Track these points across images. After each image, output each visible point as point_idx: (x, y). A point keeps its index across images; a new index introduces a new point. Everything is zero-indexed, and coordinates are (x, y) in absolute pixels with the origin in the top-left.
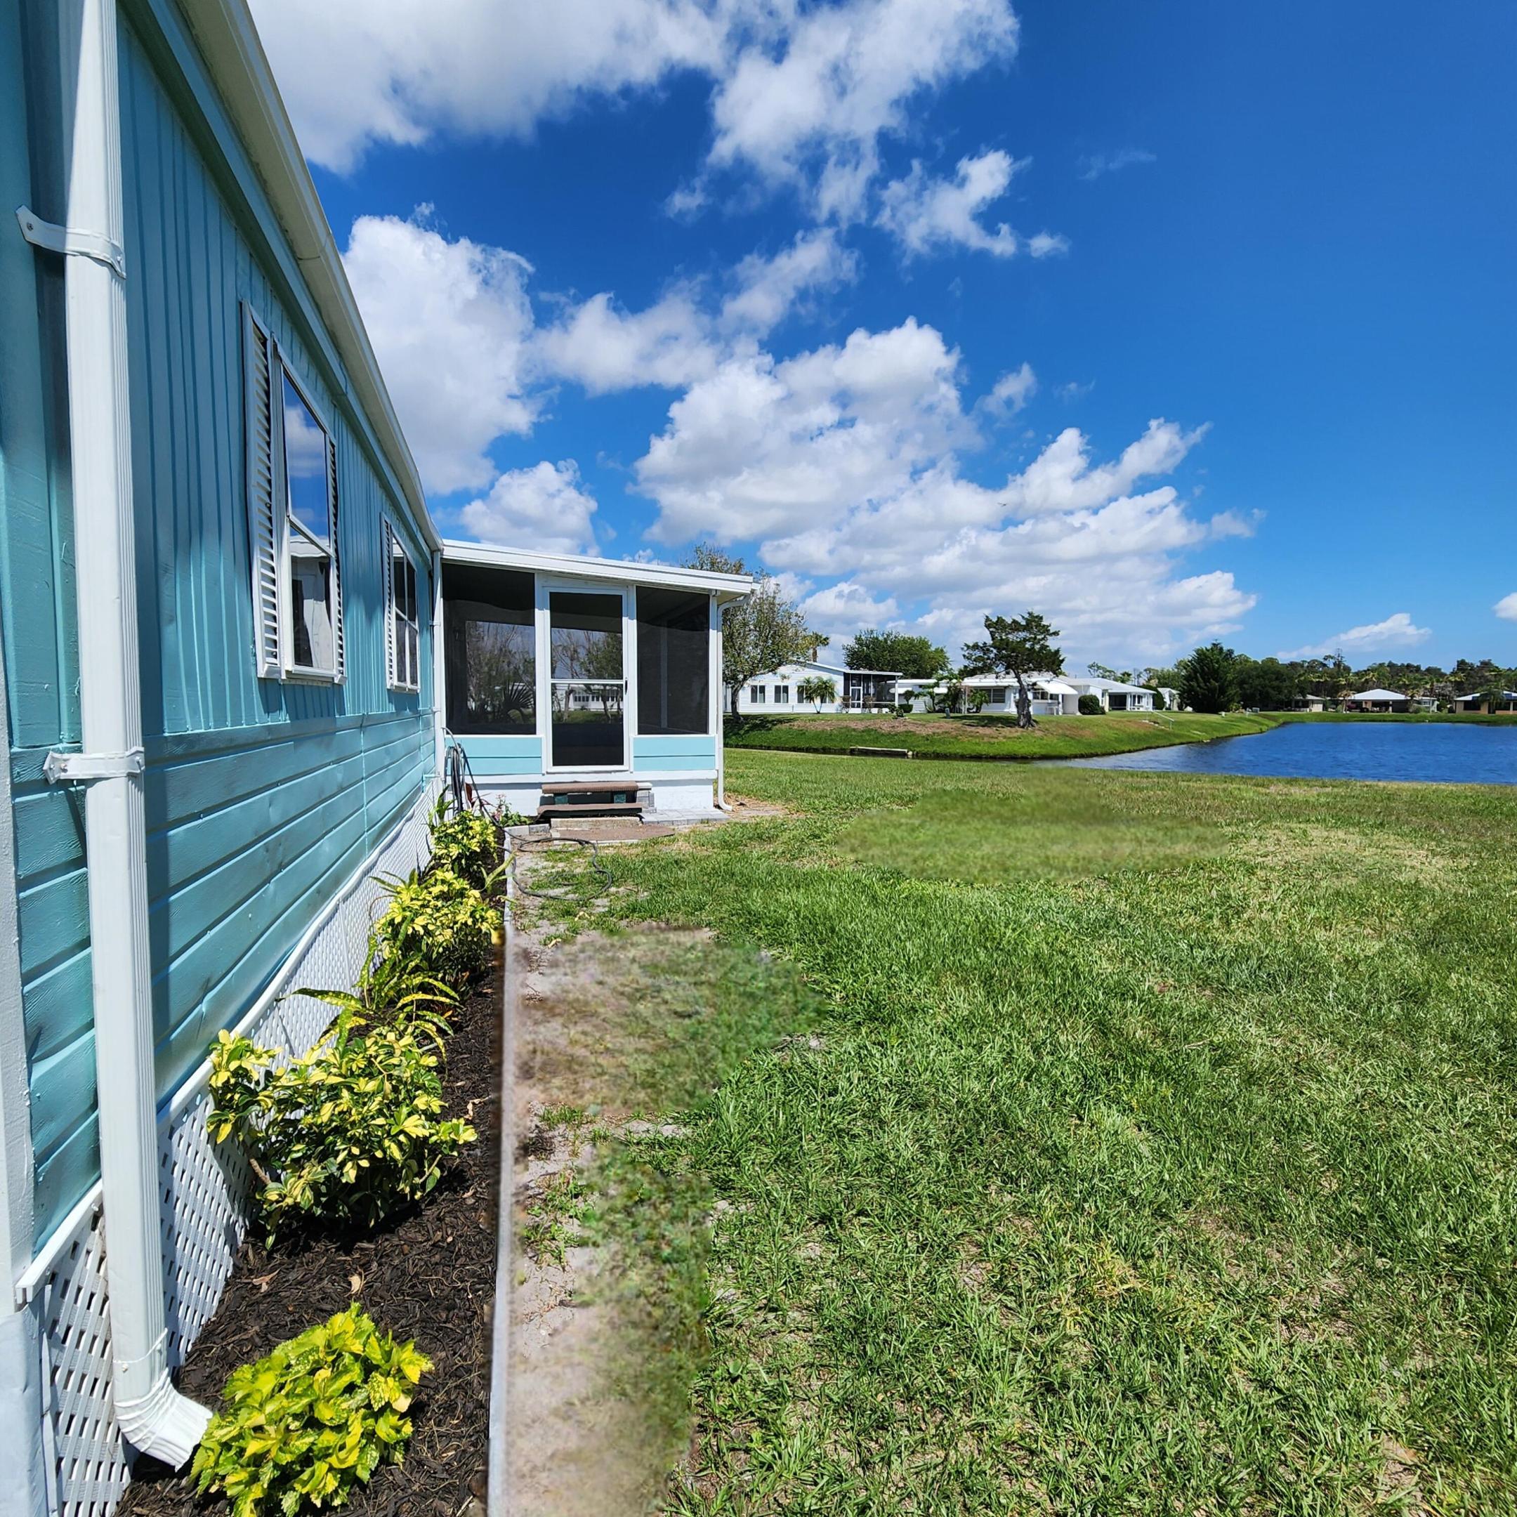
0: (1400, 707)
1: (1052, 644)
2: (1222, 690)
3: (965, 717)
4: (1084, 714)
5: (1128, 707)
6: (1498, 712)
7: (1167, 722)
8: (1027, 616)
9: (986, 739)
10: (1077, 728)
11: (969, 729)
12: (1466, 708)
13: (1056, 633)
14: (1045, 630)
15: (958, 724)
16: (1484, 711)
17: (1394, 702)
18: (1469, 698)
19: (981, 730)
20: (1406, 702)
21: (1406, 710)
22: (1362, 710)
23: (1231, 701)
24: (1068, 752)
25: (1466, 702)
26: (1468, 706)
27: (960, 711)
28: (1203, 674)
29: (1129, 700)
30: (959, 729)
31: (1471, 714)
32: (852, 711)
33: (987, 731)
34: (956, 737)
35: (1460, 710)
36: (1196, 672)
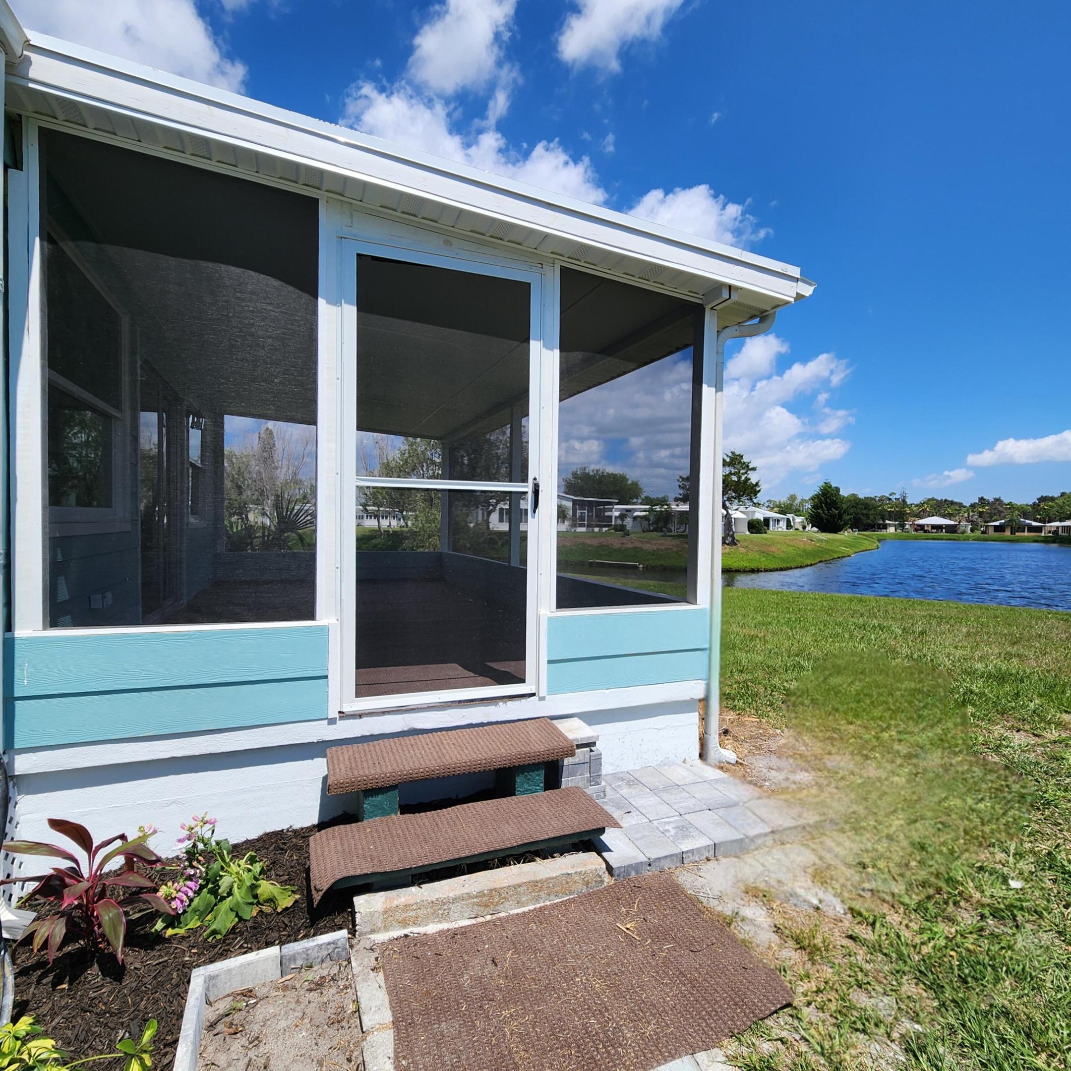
0: (951, 529)
1: (753, 478)
2: (840, 516)
4: (752, 533)
5: (771, 528)
6: (1017, 534)
7: (821, 540)
8: (730, 455)
12: (995, 531)
13: (754, 469)
14: (747, 467)
16: (1008, 533)
17: (947, 526)
18: (997, 523)
20: (955, 526)
21: (955, 532)
22: (925, 531)
23: (845, 524)
25: (995, 526)
26: (997, 529)
28: (827, 504)
29: (771, 523)
31: (997, 534)
32: (580, 529)
35: (991, 531)
36: (821, 503)
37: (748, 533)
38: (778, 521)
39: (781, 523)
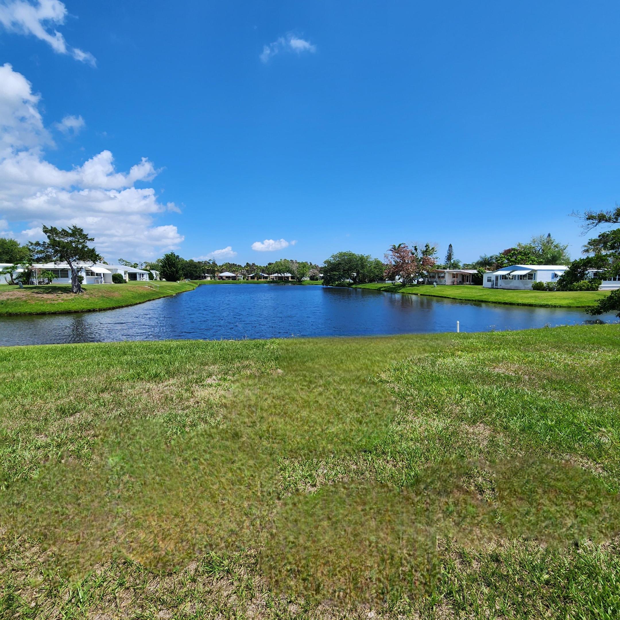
0: (234, 278)
1: (90, 245)
2: (177, 272)
3: (35, 288)
4: (116, 283)
5: (138, 279)
6: (259, 280)
7: (156, 287)
8: (72, 228)
9: (48, 302)
10: (110, 292)
11: (36, 295)
13: (92, 240)
14: (85, 237)
15: (29, 292)
16: (256, 279)
17: (232, 277)
18: (251, 275)
19: (45, 296)
20: (235, 277)
21: (235, 280)
22: (223, 279)
23: (180, 276)
24: (105, 307)
26: (252, 278)
27: (33, 283)
29: (138, 276)
30: (28, 296)
31: (252, 280)
33: (50, 296)
34: (25, 301)
35: (249, 279)
36: (166, 264)
37: (113, 283)
38: (143, 275)
39: (145, 276)
